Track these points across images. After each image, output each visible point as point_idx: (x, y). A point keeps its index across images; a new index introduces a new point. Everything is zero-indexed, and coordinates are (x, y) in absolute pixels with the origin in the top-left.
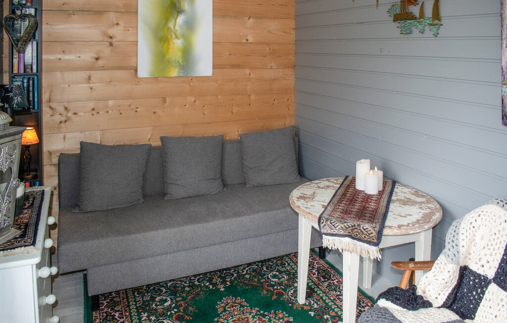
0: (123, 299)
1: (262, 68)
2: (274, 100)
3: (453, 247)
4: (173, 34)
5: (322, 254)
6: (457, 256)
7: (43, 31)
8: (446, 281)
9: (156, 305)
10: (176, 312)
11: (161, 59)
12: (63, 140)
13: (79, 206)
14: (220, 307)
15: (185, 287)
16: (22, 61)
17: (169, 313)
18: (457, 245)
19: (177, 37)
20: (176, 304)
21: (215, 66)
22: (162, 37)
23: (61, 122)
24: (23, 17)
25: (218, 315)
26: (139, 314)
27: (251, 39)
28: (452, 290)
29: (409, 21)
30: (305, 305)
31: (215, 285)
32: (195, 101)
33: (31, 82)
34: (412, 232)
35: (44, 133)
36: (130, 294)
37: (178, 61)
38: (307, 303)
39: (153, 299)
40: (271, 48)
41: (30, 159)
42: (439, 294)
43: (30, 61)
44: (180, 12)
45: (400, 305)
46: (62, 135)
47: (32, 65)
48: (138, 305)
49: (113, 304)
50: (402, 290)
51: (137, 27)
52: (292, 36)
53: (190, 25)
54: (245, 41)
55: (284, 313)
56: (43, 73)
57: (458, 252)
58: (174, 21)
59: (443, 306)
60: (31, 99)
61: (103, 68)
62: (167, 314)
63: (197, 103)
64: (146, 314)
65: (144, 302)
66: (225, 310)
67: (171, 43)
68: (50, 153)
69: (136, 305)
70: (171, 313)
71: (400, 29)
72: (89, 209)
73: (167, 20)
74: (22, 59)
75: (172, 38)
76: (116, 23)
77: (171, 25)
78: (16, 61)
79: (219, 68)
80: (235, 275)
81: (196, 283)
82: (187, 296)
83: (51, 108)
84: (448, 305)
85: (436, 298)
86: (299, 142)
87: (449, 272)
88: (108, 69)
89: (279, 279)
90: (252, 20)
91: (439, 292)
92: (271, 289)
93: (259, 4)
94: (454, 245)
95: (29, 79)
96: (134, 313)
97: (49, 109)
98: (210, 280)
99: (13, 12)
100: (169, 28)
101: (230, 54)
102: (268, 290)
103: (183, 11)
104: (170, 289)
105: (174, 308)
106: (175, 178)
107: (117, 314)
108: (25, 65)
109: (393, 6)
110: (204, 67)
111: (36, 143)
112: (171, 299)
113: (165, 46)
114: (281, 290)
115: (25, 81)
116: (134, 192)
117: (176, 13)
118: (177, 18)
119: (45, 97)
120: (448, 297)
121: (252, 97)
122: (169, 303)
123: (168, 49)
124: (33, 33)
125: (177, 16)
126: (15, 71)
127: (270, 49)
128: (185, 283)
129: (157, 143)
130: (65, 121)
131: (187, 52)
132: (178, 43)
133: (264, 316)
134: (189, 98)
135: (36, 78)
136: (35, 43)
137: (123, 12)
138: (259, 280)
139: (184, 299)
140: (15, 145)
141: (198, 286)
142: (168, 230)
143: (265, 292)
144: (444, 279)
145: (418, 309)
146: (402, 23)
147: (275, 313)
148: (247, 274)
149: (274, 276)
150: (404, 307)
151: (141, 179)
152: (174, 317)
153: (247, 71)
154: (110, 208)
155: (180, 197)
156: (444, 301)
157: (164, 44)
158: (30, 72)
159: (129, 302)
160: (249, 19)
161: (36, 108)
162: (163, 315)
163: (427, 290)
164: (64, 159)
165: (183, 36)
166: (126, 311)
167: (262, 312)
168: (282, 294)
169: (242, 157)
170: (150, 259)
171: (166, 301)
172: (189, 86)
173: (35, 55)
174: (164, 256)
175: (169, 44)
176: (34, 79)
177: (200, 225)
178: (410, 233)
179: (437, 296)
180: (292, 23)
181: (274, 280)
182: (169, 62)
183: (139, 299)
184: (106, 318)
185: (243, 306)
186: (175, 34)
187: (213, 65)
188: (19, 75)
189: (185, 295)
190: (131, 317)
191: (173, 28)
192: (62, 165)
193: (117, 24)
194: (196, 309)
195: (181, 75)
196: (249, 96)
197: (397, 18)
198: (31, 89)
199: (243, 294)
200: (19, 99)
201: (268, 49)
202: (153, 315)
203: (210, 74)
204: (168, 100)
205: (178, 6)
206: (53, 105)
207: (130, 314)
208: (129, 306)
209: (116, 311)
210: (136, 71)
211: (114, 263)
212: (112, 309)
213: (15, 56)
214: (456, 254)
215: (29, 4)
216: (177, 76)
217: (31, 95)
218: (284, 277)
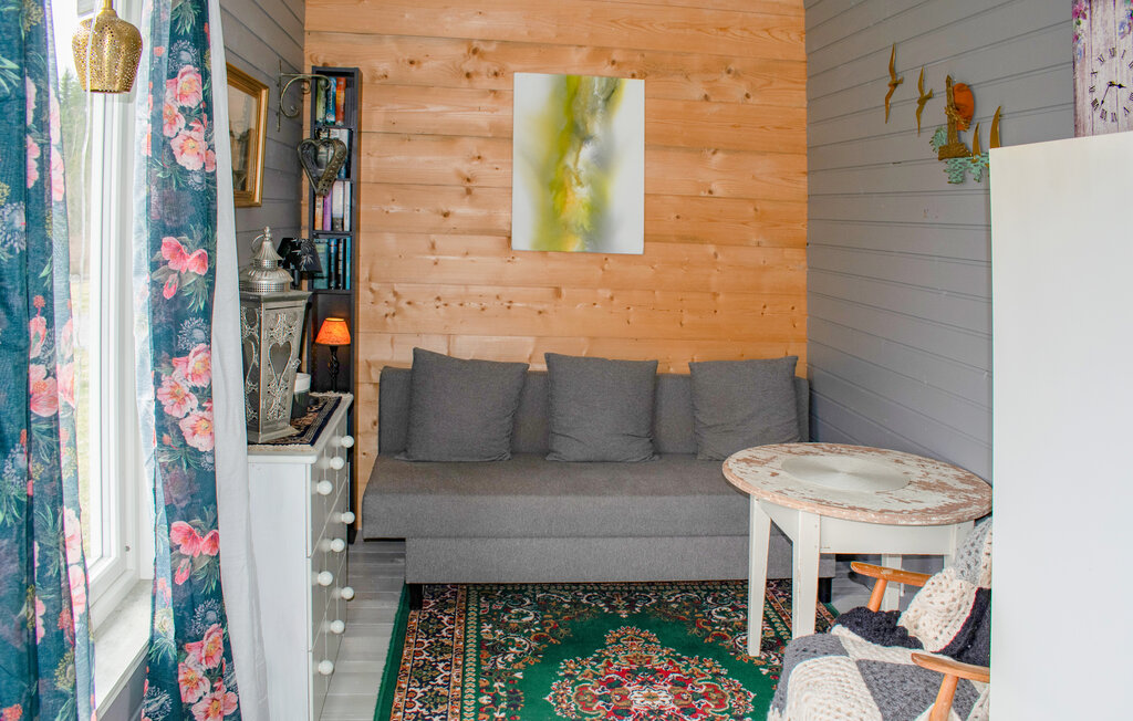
0: (461, 602)
1: (742, 245)
2: (765, 307)
3: (970, 554)
4: (573, 178)
5: (824, 595)
6: (973, 568)
7: (362, 165)
8: (946, 606)
9: (510, 618)
10: (537, 631)
11: (553, 220)
12: (389, 345)
13: (405, 450)
14: (610, 638)
15: (563, 602)
16: (329, 212)
17: (526, 631)
18: (977, 551)
19: (580, 183)
20: (541, 622)
21: (649, 237)
22: (554, 183)
23: (386, 315)
24: (328, 142)
25: (605, 647)
26: (479, 623)
27: (718, 190)
28: (962, 628)
29: (960, 160)
30: (759, 658)
31: (613, 608)
32: (612, 298)
33: (341, 246)
34: (904, 522)
35: (360, 330)
36: (473, 592)
37: (582, 226)
38: (763, 657)
39: (507, 610)
40: (758, 208)
41: (337, 368)
42: (941, 632)
43: (341, 213)
44: (585, 138)
45: (860, 634)
46: (389, 337)
47: (343, 219)
48: (481, 613)
49: (443, 606)
50: (869, 611)
51: (512, 164)
52: (802, 186)
53: (603, 162)
54: (707, 194)
55: (717, 662)
56: (361, 234)
57: (977, 562)
58: (574, 154)
59: (944, 652)
60: (341, 272)
61: (455, 231)
62: (522, 632)
63: (616, 301)
64: (490, 626)
65: (491, 611)
66: (618, 642)
67: (569, 193)
68: (369, 365)
69: (477, 612)
70: (530, 632)
71: (947, 175)
72: (421, 457)
73: (562, 154)
74: (329, 208)
75: (571, 185)
76: (477, 155)
77: (569, 161)
78: (319, 211)
79: (656, 241)
80: (654, 601)
81: (584, 601)
82: (562, 615)
83: (371, 290)
84: (954, 652)
85: (936, 638)
86: (811, 389)
87: (953, 591)
88: (464, 233)
89: (729, 617)
90: (720, 156)
91: (940, 628)
92: (709, 629)
93: (734, 126)
94: (973, 550)
95: (338, 241)
96: (472, 621)
97: (369, 292)
98: (608, 602)
99: (317, 136)
100: (566, 167)
101: (678, 217)
102: (701, 629)
103: (591, 138)
104: (537, 602)
105: (537, 625)
106: (565, 425)
107: (446, 619)
108: (332, 219)
109: (937, 131)
110: (629, 237)
111: (346, 343)
112: (536, 615)
113: (560, 196)
114: (725, 633)
115: (333, 243)
116: (495, 440)
117: (578, 141)
118: (580, 149)
119: (363, 273)
120: (955, 638)
121: (721, 298)
122: (531, 618)
123: (565, 202)
124: (347, 165)
125: (581, 146)
126: (318, 227)
127: (756, 210)
128: (566, 598)
129: (540, 366)
130: (394, 314)
131: (598, 210)
132: (582, 194)
133: (680, 660)
134: (600, 291)
135: (348, 239)
136: (348, 184)
137: (487, 138)
138: (692, 613)
139: (556, 618)
140: (295, 314)
141: (584, 606)
142: (535, 498)
143: (695, 630)
144: (943, 603)
145: (890, 645)
146: (951, 163)
147: (700, 660)
148: (675, 602)
149: (722, 613)
150: (869, 640)
151: (507, 420)
152: (532, 637)
153: (711, 249)
154: (454, 459)
155: (572, 459)
156: (947, 644)
157: (557, 194)
158: (340, 230)
159: (467, 607)
160: (714, 153)
161: (348, 287)
162: (516, 631)
163: (920, 623)
164: (388, 376)
165: (592, 182)
166: (460, 617)
167: (678, 654)
168: (725, 638)
169: (693, 405)
170: (504, 541)
171: (527, 615)
172: (601, 271)
173: (348, 203)
174: (528, 540)
175: (566, 196)
176: (345, 241)
177: (587, 498)
178: (900, 522)
179: (937, 634)
180: (802, 163)
181: (720, 617)
182: (566, 225)
183: (485, 604)
184: (428, 620)
185: (650, 642)
186: (577, 178)
187: (645, 235)
188: (324, 233)
189: (559, 613)
190: (466, 625)
191: (572, 166)
192: (385, 384)
193: (479, 158)
194: (571, 633)
195: (587, 249)
196: (715, 295)
197: (945, 154)
198: (341, 256)
199: (657, 627)
200: (309, 259)
201: (751, 210)
202: (500, 628)
203: (641, 252)
204: (564, 291)
205: (582, 128)
206: (374, 286)
207: (466, 621)
208: (466, 611)
209: (446, 614)
210: (510, 238)
211: (445, 537)
212: (441, 611)
213: (318, 204)
214: (972, 564)
215: (340, 123)
216: (580, 250)
217: (341, 266)
218: (738, 617)
